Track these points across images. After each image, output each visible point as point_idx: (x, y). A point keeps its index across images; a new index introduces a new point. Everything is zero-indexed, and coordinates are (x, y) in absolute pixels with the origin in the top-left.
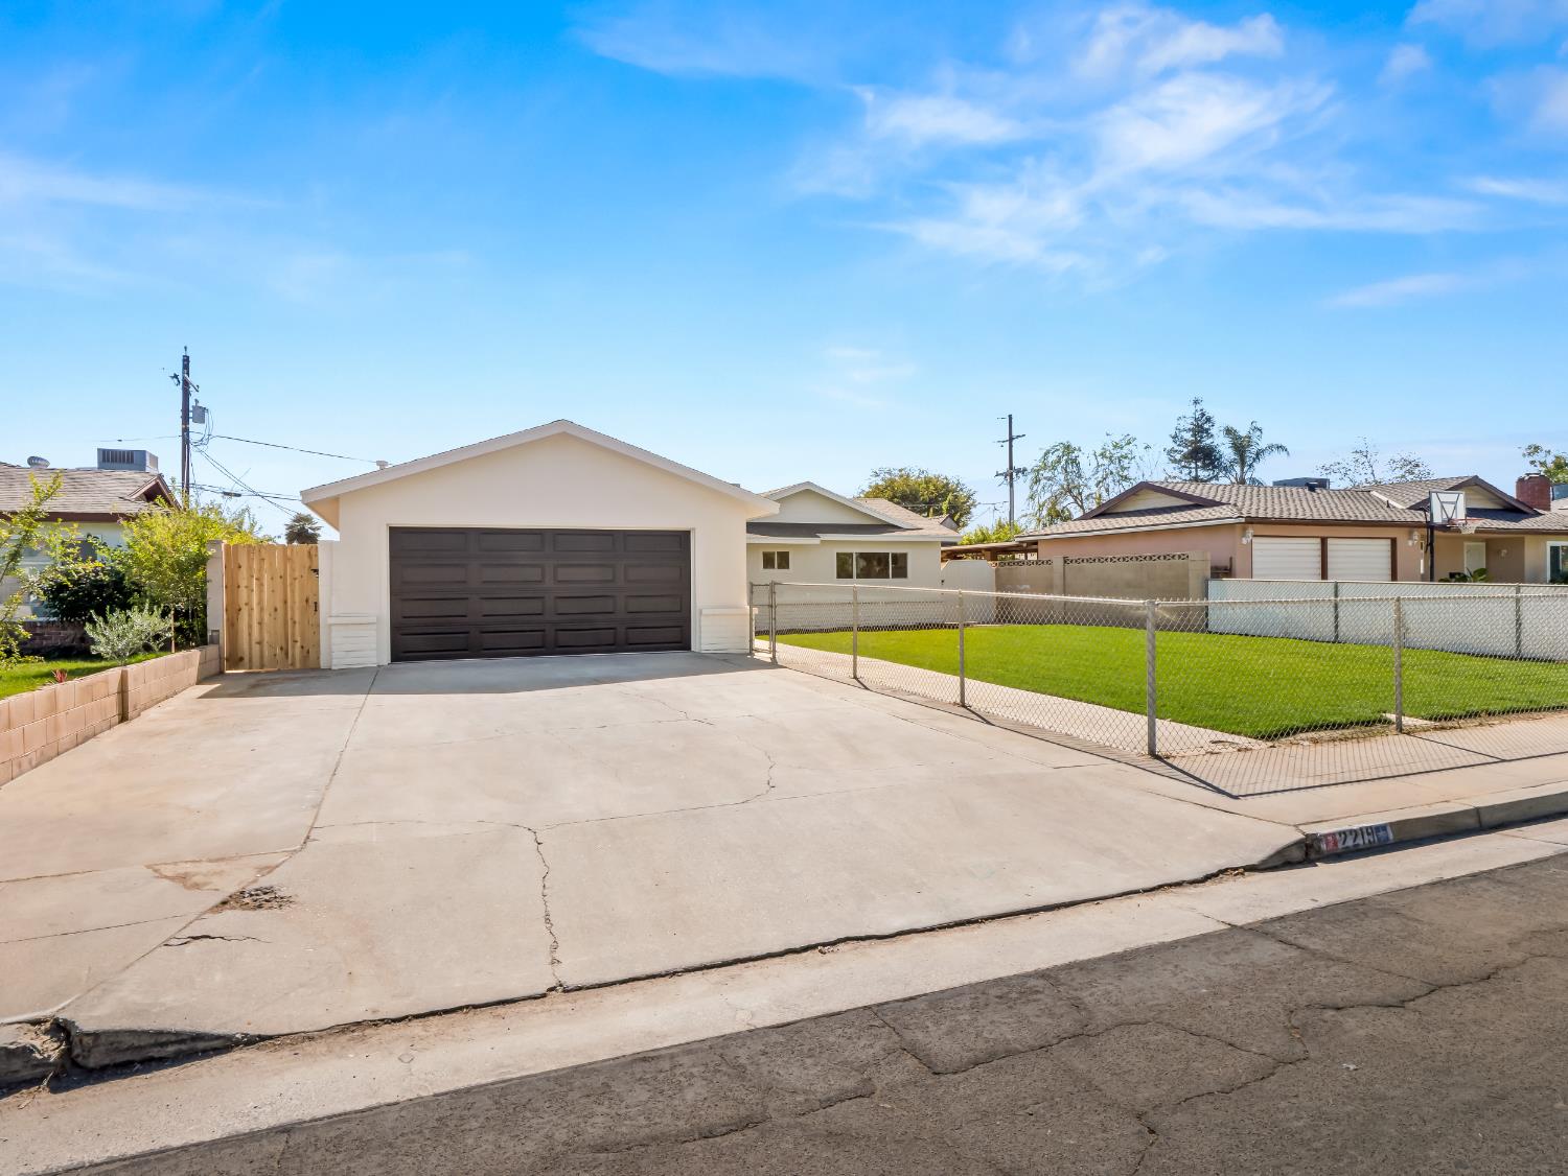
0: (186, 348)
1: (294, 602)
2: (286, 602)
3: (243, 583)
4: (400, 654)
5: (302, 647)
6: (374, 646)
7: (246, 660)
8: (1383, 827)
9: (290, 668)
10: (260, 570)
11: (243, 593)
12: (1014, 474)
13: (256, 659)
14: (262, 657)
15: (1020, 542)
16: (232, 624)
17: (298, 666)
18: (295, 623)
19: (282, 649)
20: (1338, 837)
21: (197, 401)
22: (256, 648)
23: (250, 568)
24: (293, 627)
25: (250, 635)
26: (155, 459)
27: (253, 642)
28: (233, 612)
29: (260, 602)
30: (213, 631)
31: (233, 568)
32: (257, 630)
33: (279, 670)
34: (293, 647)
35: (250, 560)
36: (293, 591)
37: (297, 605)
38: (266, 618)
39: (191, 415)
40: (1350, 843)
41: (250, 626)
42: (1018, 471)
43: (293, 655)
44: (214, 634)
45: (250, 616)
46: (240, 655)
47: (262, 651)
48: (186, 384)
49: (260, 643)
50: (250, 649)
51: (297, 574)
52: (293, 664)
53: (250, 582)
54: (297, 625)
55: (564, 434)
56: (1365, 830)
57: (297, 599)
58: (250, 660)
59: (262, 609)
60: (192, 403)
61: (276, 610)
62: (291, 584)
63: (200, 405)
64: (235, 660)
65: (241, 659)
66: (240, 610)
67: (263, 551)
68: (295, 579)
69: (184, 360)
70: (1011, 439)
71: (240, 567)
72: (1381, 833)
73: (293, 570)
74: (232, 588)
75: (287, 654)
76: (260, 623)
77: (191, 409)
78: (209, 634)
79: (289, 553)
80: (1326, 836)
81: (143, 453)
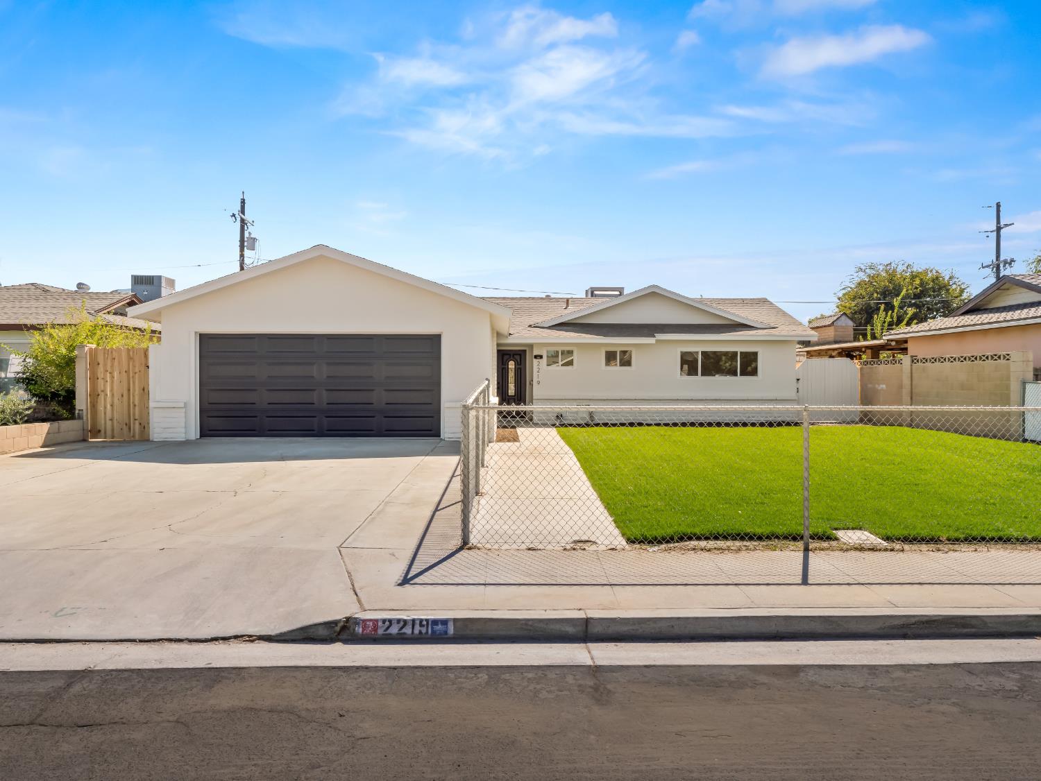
0: (243, 193)
1: (134, 390)
2: (129, 390)
3: (100, 375)
4: (207, 431)
5: (140, 424)
6: (183, 425)
7: (103, 432)
8: (445, 622)
9: (132, 439)
10: (112, 366)
11: (101, 382)
12: (1001, 265)
13: (109, 433)
14: (113, 430)
15: (888, 340)
16: (94, 406)
17: (137, 437)
18: (135, 405)
19: (126, 424)
20: (380, 624)
21: (250, 233)
22: (109, 423)
23: (105, 365)
24: (134, 409)
25: (105, 413)
26: (171, 283)
27: (108, 419)
28: (94, 396)
29: (112, 390)
30: (79, 410)
31: (94, 364)
32: (110, 410)
33: (125, 440)
34: (134, 424)
35: (105, 359)
36: (134, 383)
37: (137, 392)
38: (116, 401)
39: (246, 244)
40: (394, 630)
41: (105, 408)
42: (1005, 262)
43: (134, 430)
44: (80, 412)
45: (105, 400)
46: (98, 428)
47: (113, 426)
48: (243, 221)
49: (111, 420)
50: (105, 423)
51: (137, 370)
52: (134, 436)
53: (105, 375)
54: (137, 408)
55: (321, 256)
56: (418, 622)
57: (137, 389)
58: (105, 433)
59: (113, 395)
60: (246, 235)
61: (122, 396)
62: (133, 377)
63: (252, 236)
64: (96, 432)
65: (100, 431)
66: (98, 395)
67: (114, 353)
68: (135, 373)
69: (242, 202)
70: (999, 229)
71: (99, 364)
72: (440, 627)
73: (134, 366)
74: (94, 379)
75: (130, 429)
76: (112, 406)
77: (246, 239)
78: (77, 412)
79: (131, 353)
80: (364, 621)
81: (160, 277)
